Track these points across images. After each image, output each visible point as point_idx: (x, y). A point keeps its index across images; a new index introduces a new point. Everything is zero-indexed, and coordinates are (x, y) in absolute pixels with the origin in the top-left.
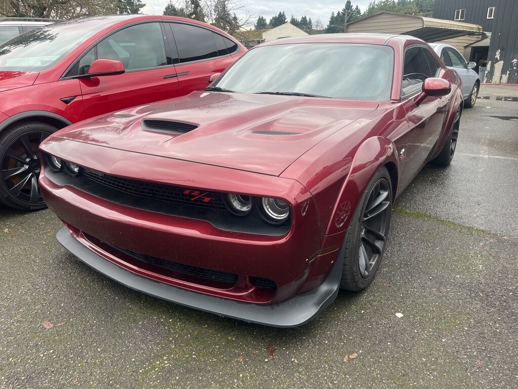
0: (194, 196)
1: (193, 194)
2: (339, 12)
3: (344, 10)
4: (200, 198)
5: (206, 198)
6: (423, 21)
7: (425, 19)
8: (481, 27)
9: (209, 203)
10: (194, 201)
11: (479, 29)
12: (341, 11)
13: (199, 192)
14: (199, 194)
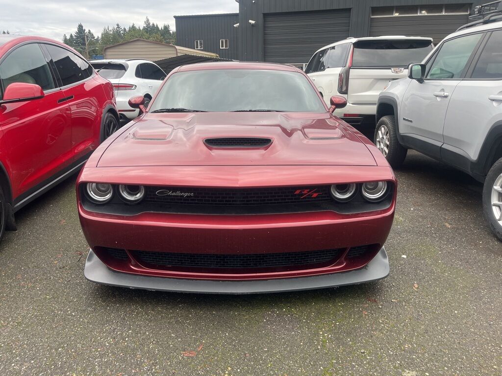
0: (303, 195)
1: (303, 192)
2: (71, 35)
3: (77, 33)
4: (309, 195)
5: (314, 194)
6: (176, 49)
7: (177, 47)
8: (218, 55)
9: (317, 197)
10: (303, 198)
11: (217, 57)
12: (74, 34)
13: (308, 190)
14: (308, 192)
